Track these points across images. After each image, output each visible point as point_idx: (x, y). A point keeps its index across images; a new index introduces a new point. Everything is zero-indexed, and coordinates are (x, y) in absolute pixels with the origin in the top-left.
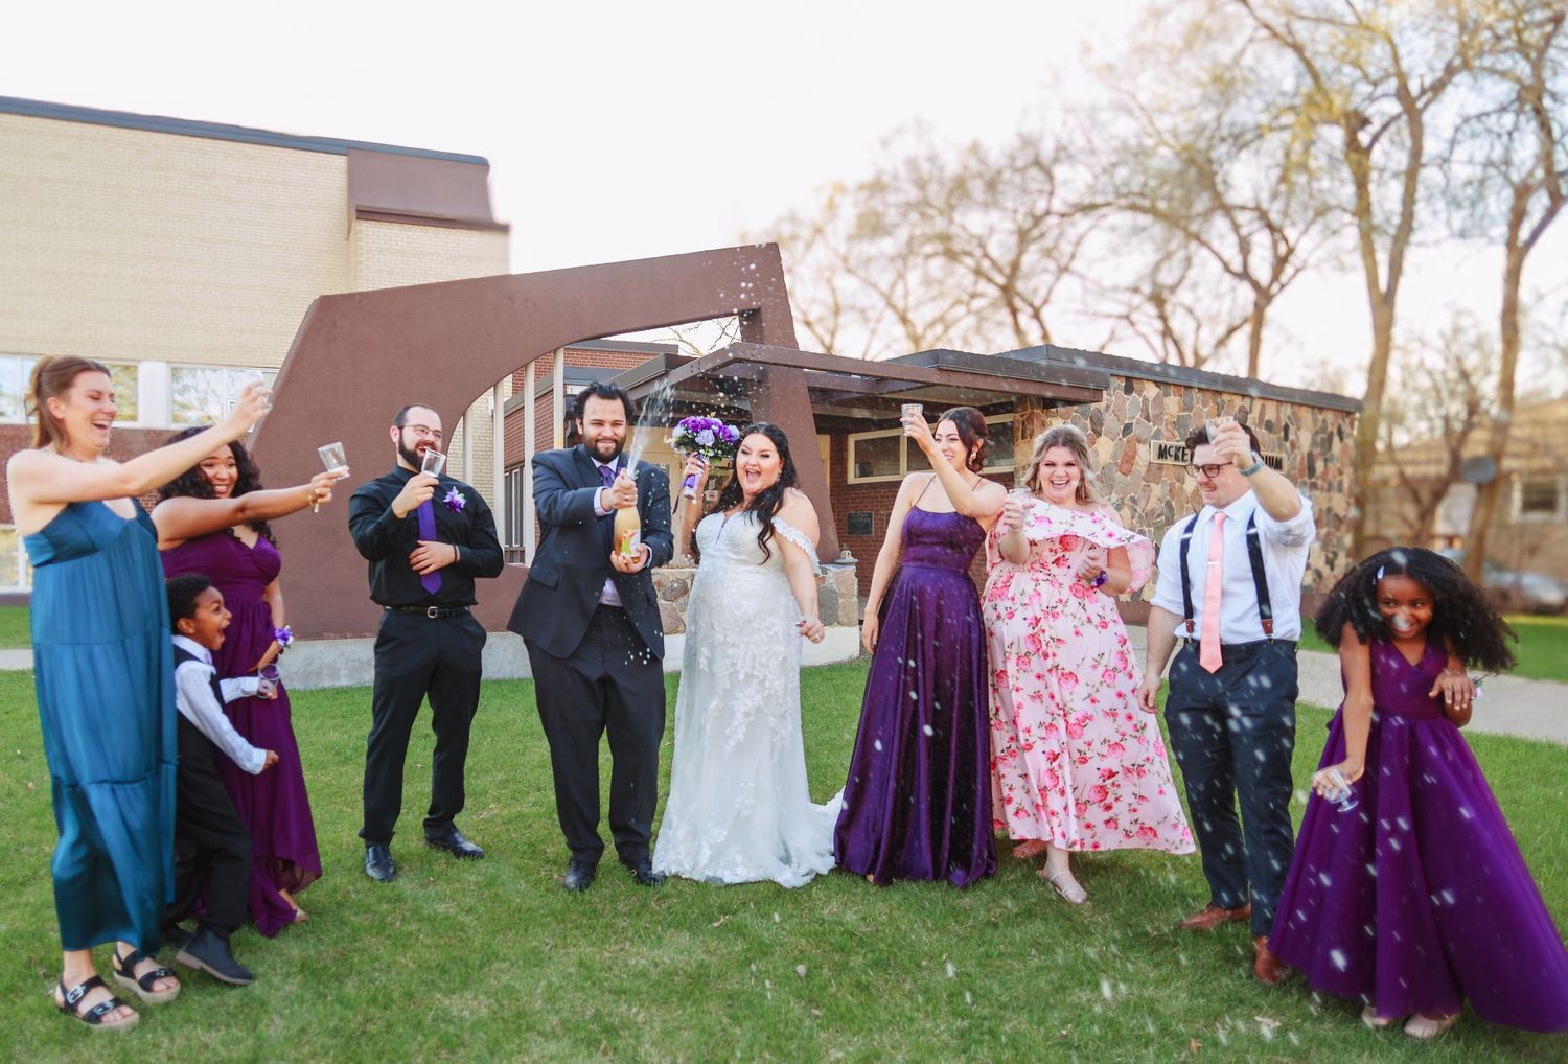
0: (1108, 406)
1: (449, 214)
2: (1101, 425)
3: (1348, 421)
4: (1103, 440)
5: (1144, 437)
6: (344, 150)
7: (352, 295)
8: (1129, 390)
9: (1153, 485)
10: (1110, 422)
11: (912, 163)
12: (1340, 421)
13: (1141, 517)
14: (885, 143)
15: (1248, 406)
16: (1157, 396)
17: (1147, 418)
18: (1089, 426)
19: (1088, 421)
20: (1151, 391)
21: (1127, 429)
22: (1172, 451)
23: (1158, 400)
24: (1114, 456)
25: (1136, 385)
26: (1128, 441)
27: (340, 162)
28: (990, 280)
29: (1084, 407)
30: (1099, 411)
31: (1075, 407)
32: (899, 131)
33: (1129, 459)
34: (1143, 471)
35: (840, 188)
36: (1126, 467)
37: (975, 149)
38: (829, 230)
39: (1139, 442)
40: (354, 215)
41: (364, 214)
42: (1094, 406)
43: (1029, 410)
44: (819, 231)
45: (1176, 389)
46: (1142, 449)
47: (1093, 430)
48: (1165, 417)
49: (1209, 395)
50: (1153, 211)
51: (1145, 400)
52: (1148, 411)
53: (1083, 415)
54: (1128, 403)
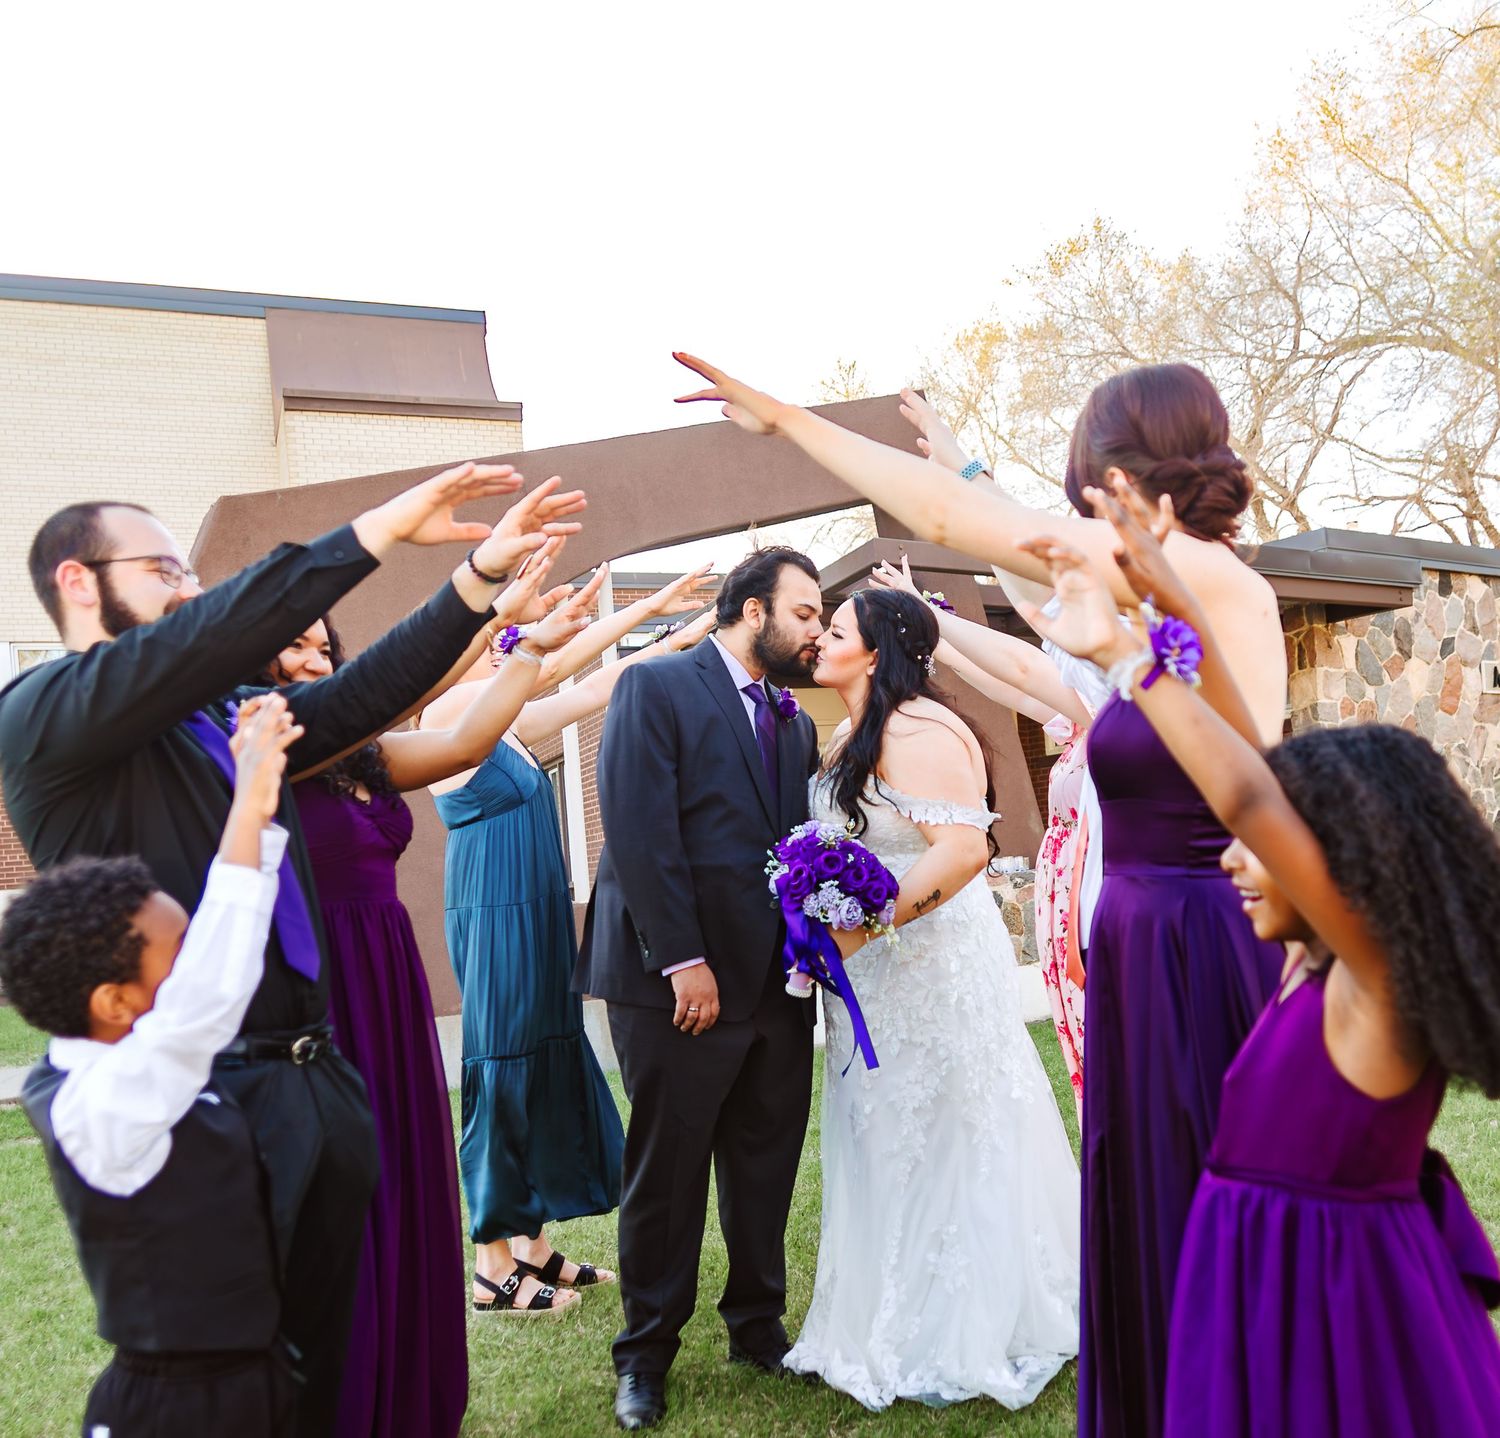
0: (1418, 615)
1: (426, 396)
2: (1411, 642)
4: (1414, 663)
5: (1471, 656)
6: (261, 312)
7: (271, 495)
8: (1445, 589)
9: (1488, 726)
10: (1425, 640)
11: (1098, 296)
13: (1475, 774)
14: (1057, 268)
16: (1485, 598)
17: (1474, 629)
18: (1394, 645)
19: (1392, 638)
20: (1476, 588)
21: (1447, 646)
23: (1487, 604)
24: (1432, 687)
25: (1454, 581)
26: (1450, 664)
27: (257, 327)
29: (1383, 617)
30: (1405, 621)
31: (1372, 618)
32: (1075, 248)
33: (1453, 689)
34: (1474, 706)
35: (995, 336)
36: (1450, 701)
37: (1186, 267)
38: (985, 403)
39: (1465, 664)
40: (281, 402)
41: (296, 402)
42: (1398, 613)
43: (1306, 626)
44: (970, 407)
46: (1470, 675)
47: (1400, 650)
50: (1446, 344)
51: (1469, 602)
52: (1474, 619)
53: (1384, 628)
54: (1445, 608)
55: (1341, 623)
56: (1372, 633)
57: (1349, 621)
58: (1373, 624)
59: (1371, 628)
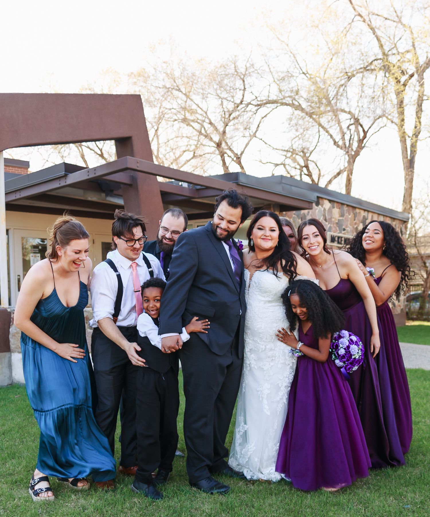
3: (404, 225)
8: (318, 203)
12: (401, 226)
15: (366, 216)
16: (330, 208)
17: (326, 220)
20: (327, 205)
22: (336, 239)
23: (330, 211)
28: (211, 139)
31: (294, 212)
45: (338, 204)
48: (333, 220)
49: (351, 209)
51: (325, 209)
52: (325, 216)
53: (298, 216)
54: (317, 211)
55: (284, 213)
56: (294, 218)
57: (287, 212)
58: (294, 214)
59: (294, 216)
